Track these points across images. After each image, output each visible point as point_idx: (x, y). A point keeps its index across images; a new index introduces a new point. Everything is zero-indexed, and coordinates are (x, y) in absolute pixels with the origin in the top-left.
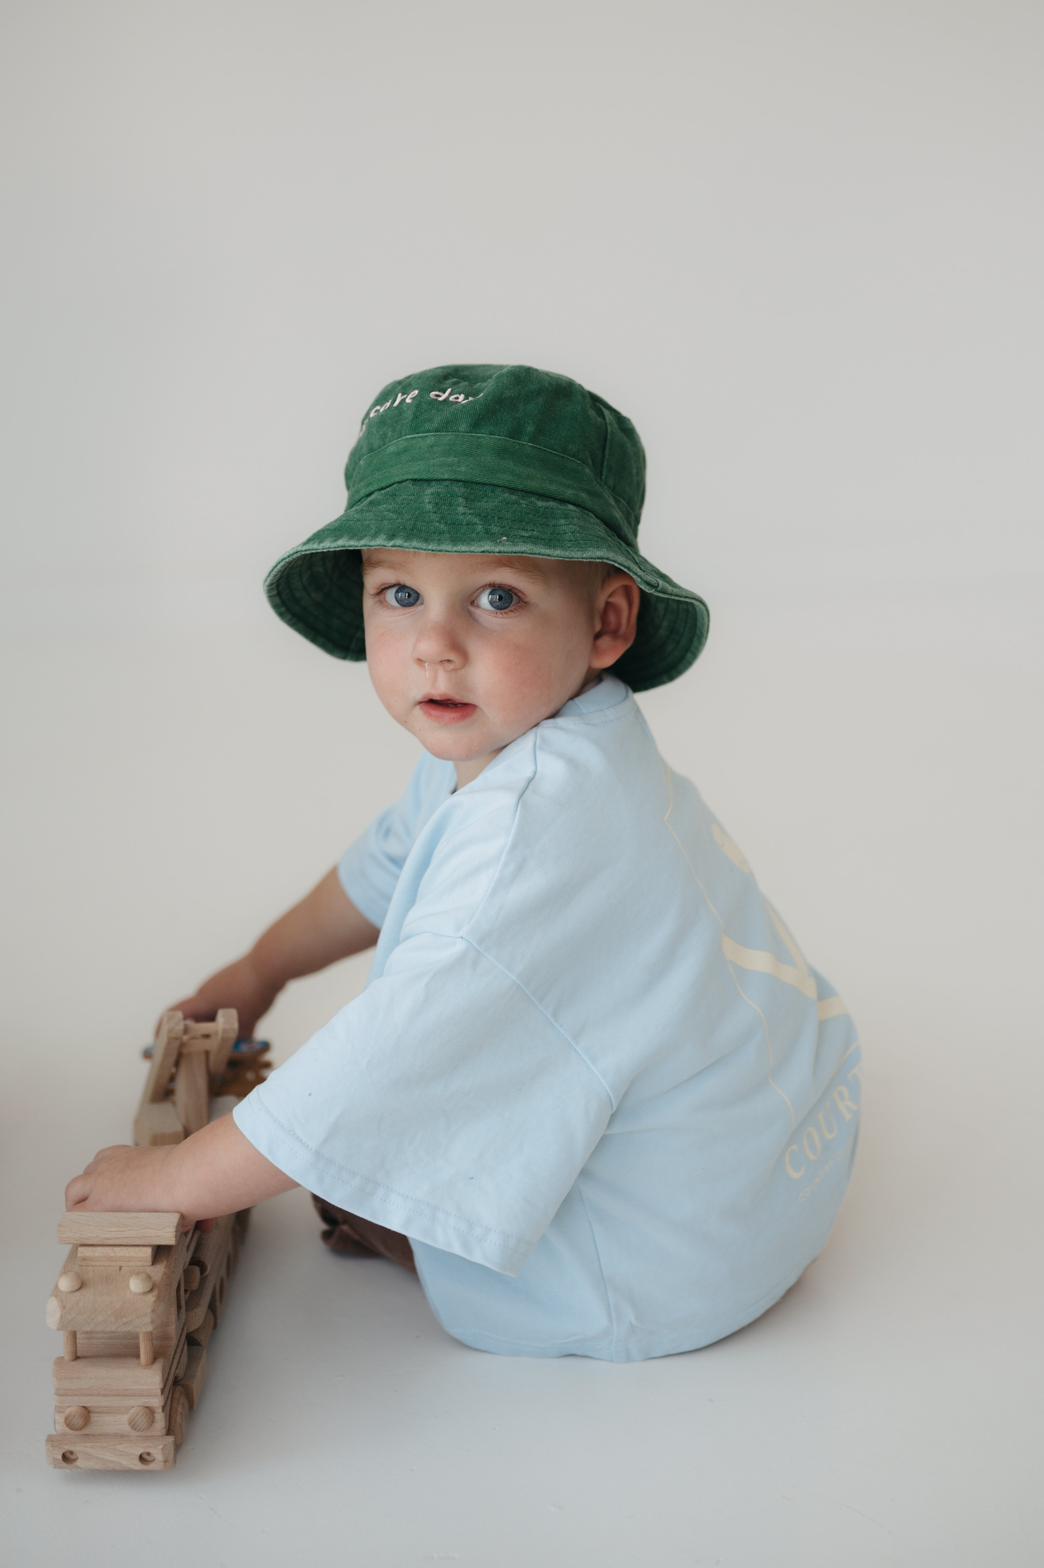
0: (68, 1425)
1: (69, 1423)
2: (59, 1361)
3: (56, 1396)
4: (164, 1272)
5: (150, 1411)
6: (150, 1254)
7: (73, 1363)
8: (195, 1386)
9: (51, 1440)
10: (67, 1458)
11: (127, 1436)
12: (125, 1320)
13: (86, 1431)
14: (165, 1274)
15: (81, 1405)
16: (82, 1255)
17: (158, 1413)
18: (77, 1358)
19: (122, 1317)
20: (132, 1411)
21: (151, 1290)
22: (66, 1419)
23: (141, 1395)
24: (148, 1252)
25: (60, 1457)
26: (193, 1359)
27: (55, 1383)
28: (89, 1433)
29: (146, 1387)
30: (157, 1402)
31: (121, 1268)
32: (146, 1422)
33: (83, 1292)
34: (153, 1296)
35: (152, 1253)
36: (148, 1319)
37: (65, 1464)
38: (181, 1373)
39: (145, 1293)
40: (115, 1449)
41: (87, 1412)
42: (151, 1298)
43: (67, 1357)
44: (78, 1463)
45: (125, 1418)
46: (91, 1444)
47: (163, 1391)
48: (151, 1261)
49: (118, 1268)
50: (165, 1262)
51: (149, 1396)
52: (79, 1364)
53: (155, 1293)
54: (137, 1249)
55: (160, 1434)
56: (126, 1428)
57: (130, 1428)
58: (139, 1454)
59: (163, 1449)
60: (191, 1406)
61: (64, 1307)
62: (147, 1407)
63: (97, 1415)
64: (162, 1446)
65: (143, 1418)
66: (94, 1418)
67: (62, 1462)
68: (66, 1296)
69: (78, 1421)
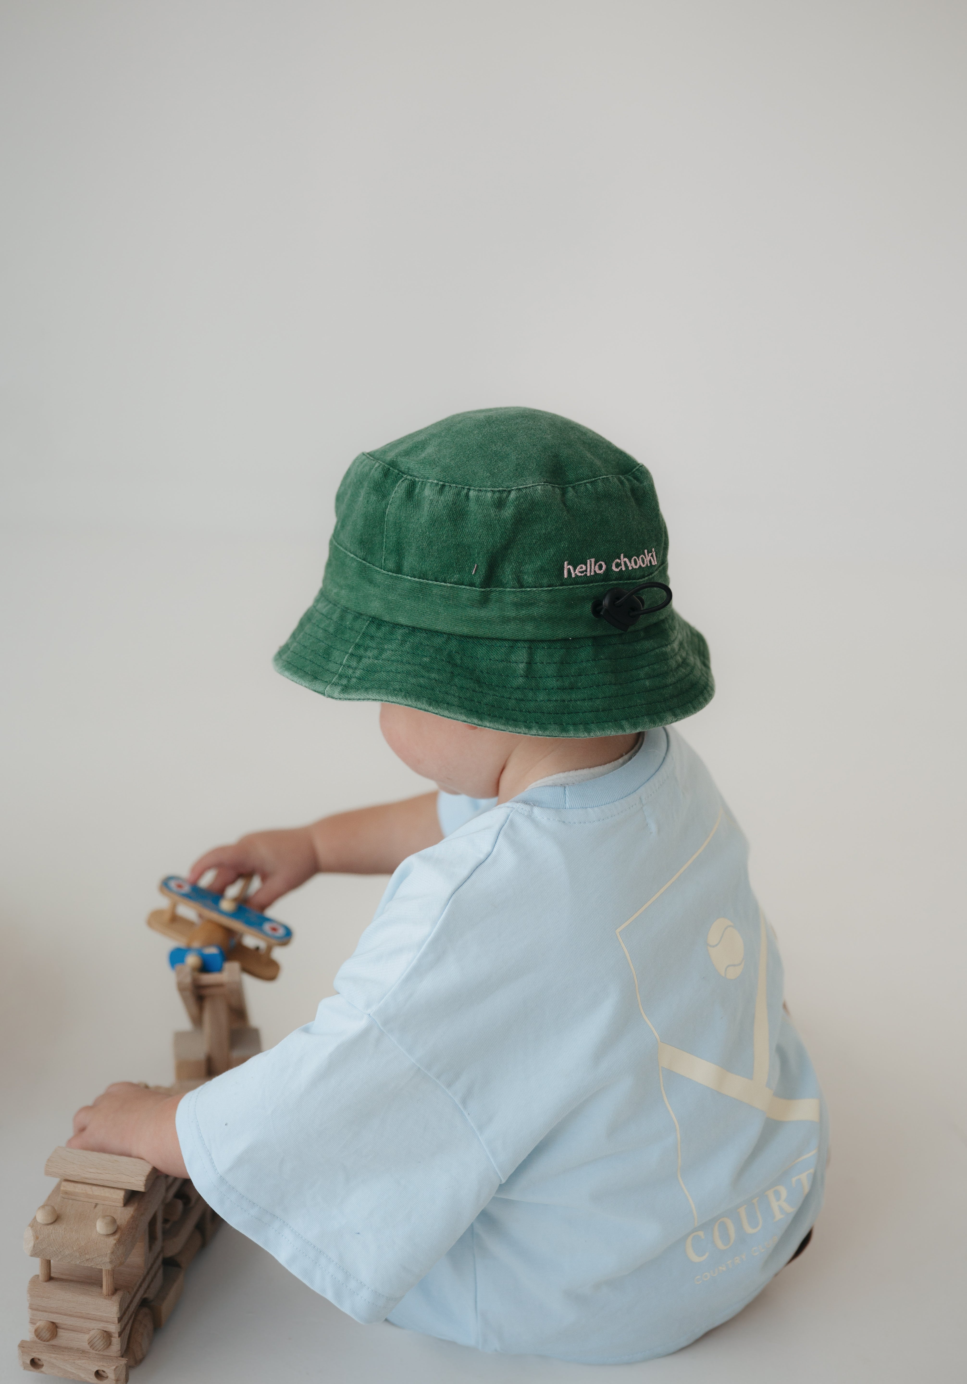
0: (37, 1336)
1: (37, 1333)
2: (34, 1281)
3: (29, 1310)
4: (132, 1215)
5: (107, 1336)
6: (122, 1197)
7: (45, 1284)
8: (165, 1307)
9: (23, 1346)
10: (35, 1363)
11: (87, 1352)
12: (87, 1257)
13: (53, 1342)
14: (133, 1217)
15: (49, 1320)
16: (65, 1189)
17: (115, 1337)
18: (50, 1278)
19: (86, 1254)
20: (92, 1333)
21: (114, 1233)
22: (36, 1331)
23: (100, 1320)
24: (120, 1195)
25: (29, 1362)
26: (168, 1281)
27: (29, 1298)
28: (56, 1344)
29: (105, 1315)
30: (114, 1328)
31: (96, 1205)
32: (103, 1344)
33: (56, 1226)
34: (114, 1239)
35: (125, 1196)
36: (107, 1259)
37: (32, 1368)
38: (150, 1295)
39: (108, 1235)
40: (74, 1363)
41: (54, 1328)
42: (112, 1241)
43: (41, 1278)
44: (43, 1369)
45: (87, 1337)
46: (55, 1356)
47: (120, 1320)
48: (122, 1202)
49: (94, 1205)
50: (136, 1205)
51: (107, 1322)
52: (51, 1285)
53: (117, 1236)
54: (112, 1190)
55: (115, 1355)
56: (85, 1346)
57: (89, 1347)
58: (95, 1371)
59: (115, 1370)
60: (157, 1325)
61: (37, 1238)
62: (105, 1331)
63: (63, 1330)
64: (115, 1367)
65: (100, 1340)
66: (61, 1332)
67: (30, 1365)
68: (41, 1227)
69: (46, 1335)
